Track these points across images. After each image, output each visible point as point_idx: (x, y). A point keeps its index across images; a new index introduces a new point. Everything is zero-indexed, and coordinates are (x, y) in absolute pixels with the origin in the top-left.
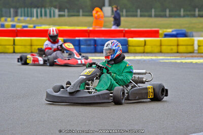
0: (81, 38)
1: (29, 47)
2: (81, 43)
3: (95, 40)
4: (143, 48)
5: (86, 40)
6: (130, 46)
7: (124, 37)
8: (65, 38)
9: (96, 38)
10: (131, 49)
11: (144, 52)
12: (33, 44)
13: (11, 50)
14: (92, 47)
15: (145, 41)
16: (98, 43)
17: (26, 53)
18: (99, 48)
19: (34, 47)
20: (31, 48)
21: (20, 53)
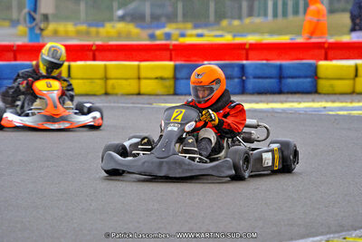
1: (101, 82)
3: (243, 67)
4: (351, 82)
6: (322, 78)
8: (178, 63)
9: (245, 62)
10: (323, 84)
11: (353, 93)
12: (109, 75)
14: (236, 80)
15: (357, 68)
16: (249, 71)
17: (94, 95)
18: (251, 83)
19: (110, 82)
20: (105, 84)
21: (81, 96)
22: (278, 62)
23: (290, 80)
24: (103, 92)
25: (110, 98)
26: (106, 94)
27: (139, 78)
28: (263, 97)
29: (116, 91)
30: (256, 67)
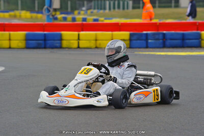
0: (149, 32)
1: (94, 42)
2: (149, 37)
3: (164, 34)
5: (154, 34)
6: (202, 40)
7: (198, 30)
8: (131, 32)
9: (165, 32)
12: (98, 38)
13: (76, 45)
14: (161, 41)
16: (168, 37)
17: (91, 48)
18: (168, 42)
19: (98, 42)
20: (96, 43)
21: (84, 48)
22: (182, 32)
23: (187, 41)
24: (95, 46)
25: (99, 50)
26: (96, 47)
28: (175, 49)
29: (101, 46)
30: (172, 34)
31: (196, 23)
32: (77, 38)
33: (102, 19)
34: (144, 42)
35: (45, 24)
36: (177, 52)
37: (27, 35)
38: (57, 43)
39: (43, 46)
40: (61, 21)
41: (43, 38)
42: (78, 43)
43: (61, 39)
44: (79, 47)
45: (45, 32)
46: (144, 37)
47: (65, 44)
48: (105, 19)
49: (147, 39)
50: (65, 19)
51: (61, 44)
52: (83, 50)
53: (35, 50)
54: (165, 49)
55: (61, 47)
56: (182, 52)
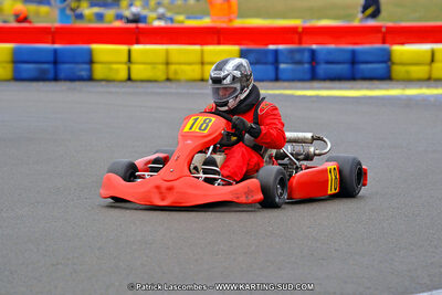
0: (281, 47)
1: (162, 67)
2: (281, 58)
3: (313, 52)
4: (426, 68)
5: (291, 51)
6: (397, 64)
7: (384, 42)
8: (244, 47)
10: (397, 70)
11: (429, 79)
12: (171, 60)
13: (123, 75)
14: (307, 66)
15: (433, 53)
16: (321, 57)
17: (156, 81)
18: (322, 69)
19: (172, 68)
20: (167, 69)
21: (142, 81)
22: (350, 47)
23: (363, 66)
24: (164, 77)
25: (174, 85)
26: (168, 80)
27: (202, 63)
28: (337, 84)
29: (178, 77)
30: (330, 52)
31: (381, 27)
32: (125, 58)
33: (181, 18)
34: (270, 68)
35: (57, 28)
36: (340, 89)
37: (15, 52)
38: (82, 70)
39: (51, 75)
40: (90, 21)
41: (51, 58)
42: (129, 69)
43: (90, 60)
44: (129, 79)
45: (56, 46)
46: (271, 58)
47: (99, 71)
48: (189, 18)
49: (276, 62)
50: (100, 17)
51: (91, 71)
52: (139, 84)
53: (34, 84)
54: (315, 84)
55: (90, 79)
56: (352, 88)
